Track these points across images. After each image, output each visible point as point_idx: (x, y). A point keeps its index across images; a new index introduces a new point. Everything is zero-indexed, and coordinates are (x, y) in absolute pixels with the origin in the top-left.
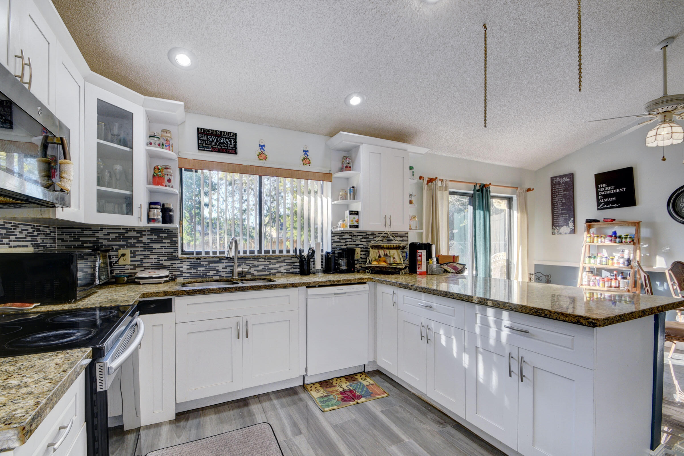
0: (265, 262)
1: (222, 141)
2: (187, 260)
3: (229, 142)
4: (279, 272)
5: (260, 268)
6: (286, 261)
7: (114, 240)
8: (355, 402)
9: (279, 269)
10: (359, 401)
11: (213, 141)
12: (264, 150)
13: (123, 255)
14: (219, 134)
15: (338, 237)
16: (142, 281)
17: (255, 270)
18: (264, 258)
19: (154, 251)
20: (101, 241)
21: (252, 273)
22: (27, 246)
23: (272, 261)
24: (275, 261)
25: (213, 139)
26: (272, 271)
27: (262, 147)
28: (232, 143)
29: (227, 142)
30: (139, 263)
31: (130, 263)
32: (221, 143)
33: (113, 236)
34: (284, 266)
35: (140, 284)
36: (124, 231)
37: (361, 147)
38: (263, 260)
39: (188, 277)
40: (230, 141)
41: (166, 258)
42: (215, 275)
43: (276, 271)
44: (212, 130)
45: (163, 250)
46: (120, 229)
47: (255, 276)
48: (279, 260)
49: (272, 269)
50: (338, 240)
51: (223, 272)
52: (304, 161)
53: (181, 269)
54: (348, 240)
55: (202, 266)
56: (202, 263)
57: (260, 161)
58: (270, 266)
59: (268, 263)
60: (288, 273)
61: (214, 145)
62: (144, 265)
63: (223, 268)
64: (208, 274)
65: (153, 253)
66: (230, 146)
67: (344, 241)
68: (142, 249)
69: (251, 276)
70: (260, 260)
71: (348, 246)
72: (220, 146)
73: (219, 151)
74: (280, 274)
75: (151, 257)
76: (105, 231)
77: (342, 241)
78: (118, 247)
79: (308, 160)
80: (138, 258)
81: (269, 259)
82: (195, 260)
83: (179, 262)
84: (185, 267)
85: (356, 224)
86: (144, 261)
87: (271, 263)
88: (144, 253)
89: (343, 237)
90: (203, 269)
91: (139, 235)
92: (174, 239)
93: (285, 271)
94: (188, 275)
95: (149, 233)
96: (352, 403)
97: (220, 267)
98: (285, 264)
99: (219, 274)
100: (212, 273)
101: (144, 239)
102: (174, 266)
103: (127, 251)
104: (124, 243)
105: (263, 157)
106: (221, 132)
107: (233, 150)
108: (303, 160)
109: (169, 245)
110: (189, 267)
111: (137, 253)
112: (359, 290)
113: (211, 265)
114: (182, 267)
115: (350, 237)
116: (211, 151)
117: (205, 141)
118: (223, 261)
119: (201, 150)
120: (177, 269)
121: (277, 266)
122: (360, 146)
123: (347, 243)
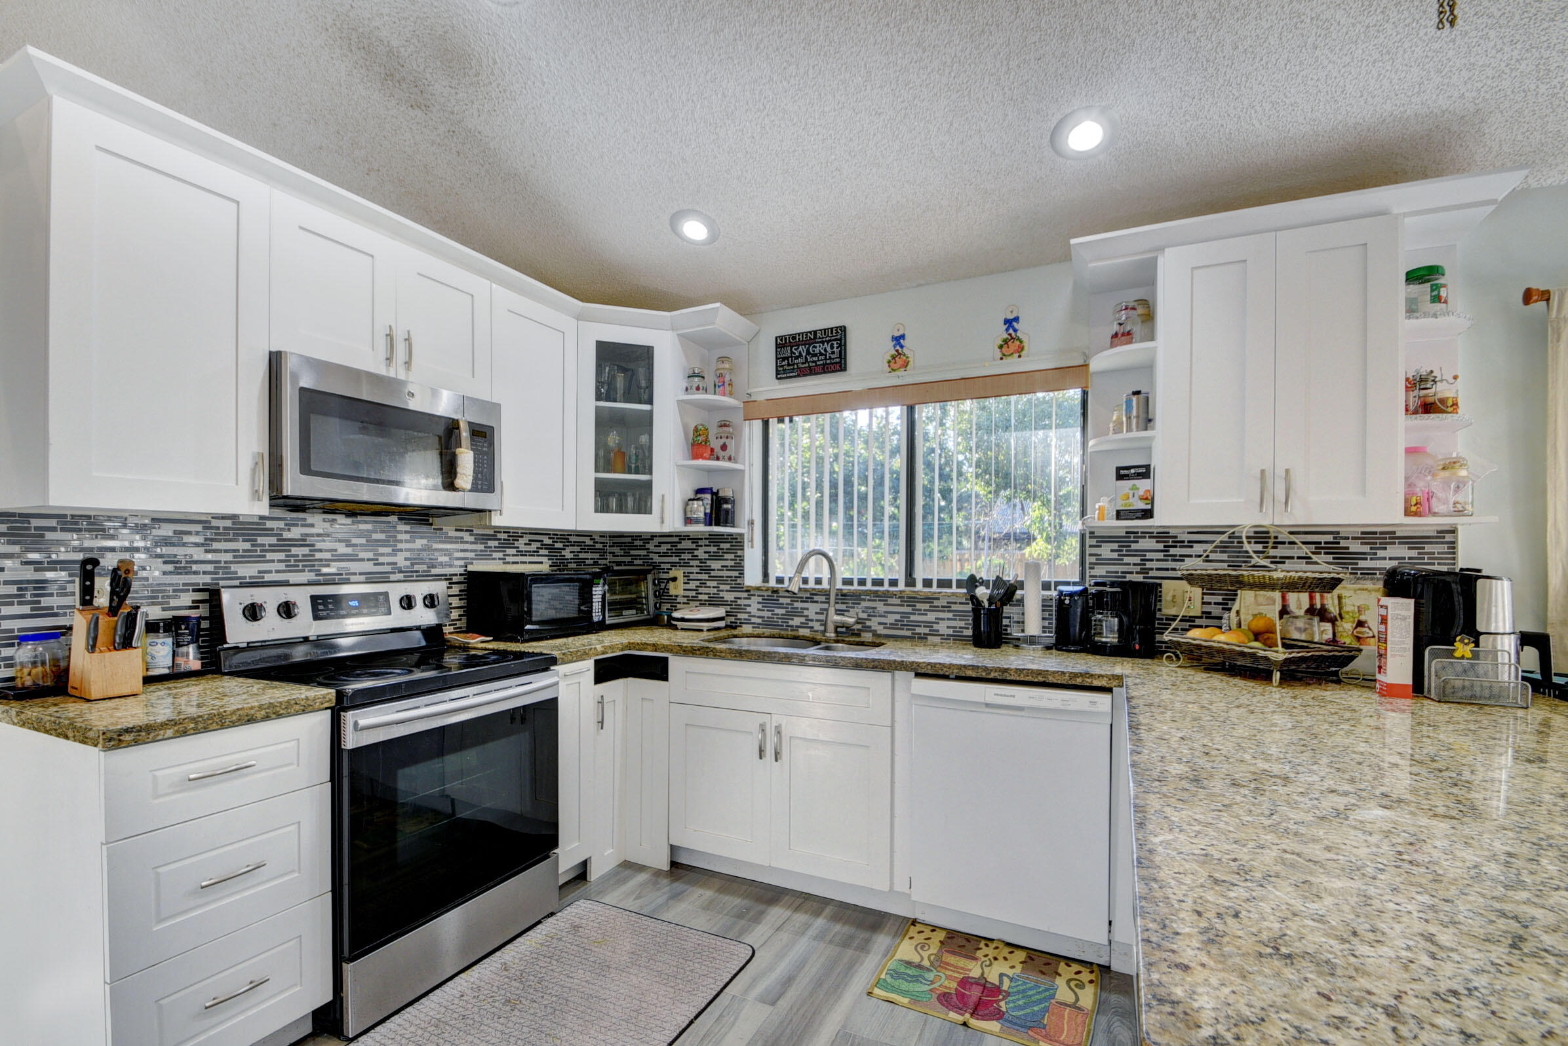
0: (903, 605)
1: (817, 351)
2: (757, 593)
3: (829, 349)
4: (935, 633)
5: (891, 619)
6: (954, 607)
7: (665, 555)
8: (960, 1019)
9: (935, 627)
10: (973, 1022)
11: (800, 355)
12: (902, 347)
13: (674, 579)
14: (812, 338)
15: (1115, 546)
16: (680, 624)
17: (880, 624)
18: (900, 597)
19: (713, 574)
20: (651, 555)
21: (873, 628)
22: (541, 563)
23: (919, 606)
24: (927, 606)
25: (800, 353)
26: (918, 630)
27: (898, 340)
28: (835, 349)
29: (825, 350)
30: (694, 594)
31: (682, 593)
32: (815, 355)
33: (664, 548)
34: (948, 619)
35: (677, 629)
36: (677, 539)
37: (1160, 262)
38: (898, 601)
39: (759, 625)
40: (832, 347)
41: (728, 587)
42: (803, 626)
43: (926, 630)
44: (799, 334)
45: (725, 573)
46: (672, 536)
47: (880, 636)
48: (936, 603)
49: (918, 624)
50: (1115, 555)
51: (817, 621)
52: (1004, 350)
53: (748, 609)
54: (1149, 555)
55: (781, 606)
56: (782, 600)
57: (893, 374)
58: (913, 618)
59: (909, 609)
60: (956, 638)
61: (803, 363)
62: (701, 597)
63: (817, 613)
64: (791, 623)
65: (713, 578)
66: (830, 358)
67: (1137, 560)
68: (698, 570)
69: (870, 635)
70: (891, 601)
71: (1151, 574)
72: (813, 362)
73: (810, 372)
74: (937, 639)
75: (709, 583)
76: (657, 540)
77: (1126, 560)
78: (668, 566)
79: (1018, 343)
80: (693, 585)
81: (912, 600)
82: (770, 594)
83: (745, 595)
84: (754, 606)
85: (1142, 505)
86: (701, 590)
87: (916, 611)
88: (700, 577)
89: (1134, 546)
90: (783, 611)
91: (694, 546)
92: (739, 553)
93: (950, 632)
94: (759, 621)
95: (707, 542)
96: (953, 1015)
97: (812, 610)
98: (950, 615)
99: (811, 624)
100: (797, 621)
101: (700, 553)
102: (739, 602)
103: (678, 573)
104: (676, 559)
105: (899, 361)
106: (815, 332)
107: (836, 363)
108: (1001, 347)
109: (732, 563)
110: (760, 606)
111: (692, 577)
112: (1070, 708)
113: (796, 605)
114: (750, 606)
115: (1161, 546)
116: (798, 376)
117: (787, 358)
118: (816, 598)
119: (781, 378)
120: (741, 609)
121: (931, 617)
122: (1155, 259)
123: (1149, 565)
